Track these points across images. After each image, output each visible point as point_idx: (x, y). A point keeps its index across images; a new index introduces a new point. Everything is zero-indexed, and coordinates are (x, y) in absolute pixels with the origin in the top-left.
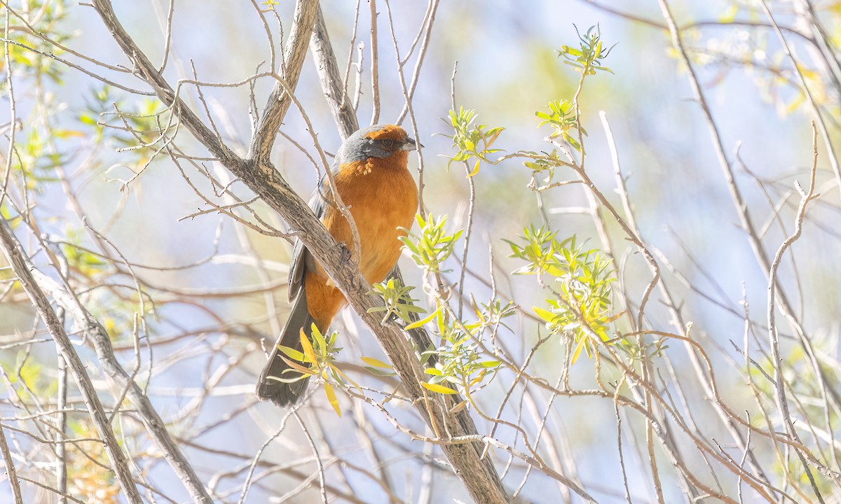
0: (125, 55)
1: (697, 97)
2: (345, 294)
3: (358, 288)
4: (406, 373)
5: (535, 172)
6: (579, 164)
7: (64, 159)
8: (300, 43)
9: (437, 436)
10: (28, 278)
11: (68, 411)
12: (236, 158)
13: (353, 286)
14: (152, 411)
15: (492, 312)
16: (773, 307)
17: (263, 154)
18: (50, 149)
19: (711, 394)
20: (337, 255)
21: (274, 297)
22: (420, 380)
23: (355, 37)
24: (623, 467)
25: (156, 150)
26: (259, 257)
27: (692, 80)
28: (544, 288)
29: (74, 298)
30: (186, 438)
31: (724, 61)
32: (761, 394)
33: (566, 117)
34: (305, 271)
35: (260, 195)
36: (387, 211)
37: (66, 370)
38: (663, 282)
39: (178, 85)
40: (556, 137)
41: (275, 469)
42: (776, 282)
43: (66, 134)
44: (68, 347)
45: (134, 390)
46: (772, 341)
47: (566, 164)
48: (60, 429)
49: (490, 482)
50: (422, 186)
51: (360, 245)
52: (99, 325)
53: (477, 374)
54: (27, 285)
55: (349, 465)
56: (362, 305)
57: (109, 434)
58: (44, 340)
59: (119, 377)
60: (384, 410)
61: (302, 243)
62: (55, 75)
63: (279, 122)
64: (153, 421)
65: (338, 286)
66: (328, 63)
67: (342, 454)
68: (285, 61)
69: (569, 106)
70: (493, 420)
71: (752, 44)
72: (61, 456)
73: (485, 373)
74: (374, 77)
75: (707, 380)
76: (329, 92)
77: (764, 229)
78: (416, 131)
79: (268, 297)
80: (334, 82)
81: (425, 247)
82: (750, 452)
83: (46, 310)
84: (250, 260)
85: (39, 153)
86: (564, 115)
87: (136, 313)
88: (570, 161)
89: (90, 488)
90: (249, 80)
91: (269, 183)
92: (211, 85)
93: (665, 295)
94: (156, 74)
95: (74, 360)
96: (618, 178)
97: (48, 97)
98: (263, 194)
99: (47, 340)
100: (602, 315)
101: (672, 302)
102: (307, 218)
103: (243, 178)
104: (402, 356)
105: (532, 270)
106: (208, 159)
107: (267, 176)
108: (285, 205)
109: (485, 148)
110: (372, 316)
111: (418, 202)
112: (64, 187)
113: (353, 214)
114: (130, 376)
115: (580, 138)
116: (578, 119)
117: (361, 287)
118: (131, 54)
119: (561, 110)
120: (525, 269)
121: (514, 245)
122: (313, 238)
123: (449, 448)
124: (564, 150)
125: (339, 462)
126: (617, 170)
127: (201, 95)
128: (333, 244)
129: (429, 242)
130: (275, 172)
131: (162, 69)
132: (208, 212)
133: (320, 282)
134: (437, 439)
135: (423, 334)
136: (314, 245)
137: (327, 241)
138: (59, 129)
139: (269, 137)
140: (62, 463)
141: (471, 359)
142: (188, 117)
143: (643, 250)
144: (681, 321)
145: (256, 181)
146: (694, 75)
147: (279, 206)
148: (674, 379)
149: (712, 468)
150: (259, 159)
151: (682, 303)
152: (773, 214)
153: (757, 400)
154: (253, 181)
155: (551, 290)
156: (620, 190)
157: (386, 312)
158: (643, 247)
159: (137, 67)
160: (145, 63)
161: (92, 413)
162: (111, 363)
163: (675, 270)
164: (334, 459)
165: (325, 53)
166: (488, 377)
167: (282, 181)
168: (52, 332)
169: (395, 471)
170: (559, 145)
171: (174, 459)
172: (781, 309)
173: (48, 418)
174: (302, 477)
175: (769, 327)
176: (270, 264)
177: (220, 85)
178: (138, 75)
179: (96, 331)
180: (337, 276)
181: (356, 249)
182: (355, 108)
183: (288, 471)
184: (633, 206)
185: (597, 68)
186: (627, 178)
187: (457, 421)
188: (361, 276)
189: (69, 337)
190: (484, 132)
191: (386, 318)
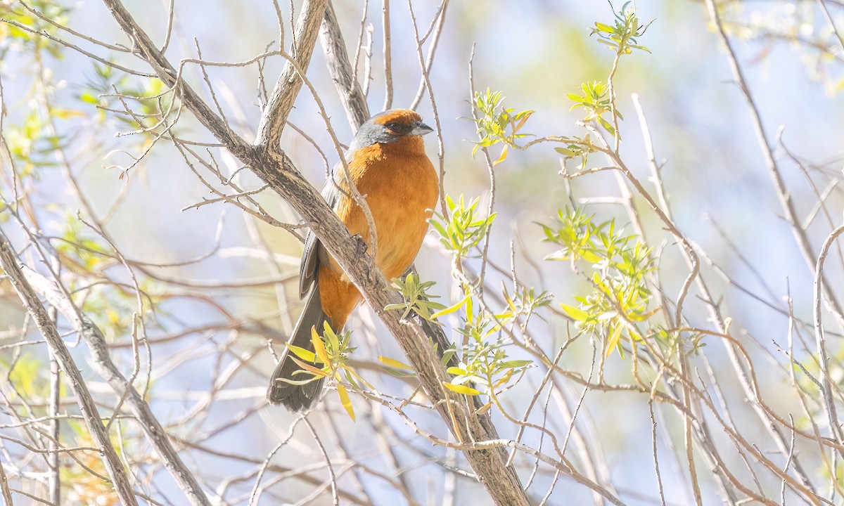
0: (124, 32)
1: (737, 78)
2: (360, 289)
3: (374, 283)
4: (426, 374)
5: (567, 158)
6: (614, 150)
7: (63, 142)
8: (312, 21)
9: (460, 440)
10: (18, 276)
11: (61, 418)
12: (244, 144)
13: (370, 281)
14: (151, 417)
15: (525, 301)
16: (819, 302)
17: (272, 140)
18: (49, 131)
19: (752, 396)
20: (352, 248)
21: (285, 290)
22: (442, 381)
23: (366, 18)
24: (659, 475)
25: (157, 135)
26: (270, 250)
27: (731, 61)
28: (578, 274)
29: (67, 297)
30: (193, 441)
31: (767, 36)
32: (806, 396)
33: (600, 100)
34: (317, 265)
35: (270, 183)
36: (405, 202)
37: (58, 374)
38: (700, 276)
39: (180, 65)
40: (589, 121)
41: (288, 474)
42: (822, 278)
43: (66, 114)
44: (62, 350)
45: (131, 395)
46: (818, 339)
47: (601, 149)
48: (53, 437)
49: (516, 491)
50: (443, 173)
51: (376, 237)
52: (94, 326)
53: (503, 374)
54: (17, 284)
55: (367, 470)
56: (379, 302)
57: (106, 442)
58: (35, 342)
59: (116, 381)
60: (402, 413)
61: (315, 235)
62: (54, 52)
63: (290, 106)
64: (152, 427)
65: (352, 280)
66: (337, 46)
67: (360, 459)
68: (296, 40)
69: (605, 87)
70: (520, 423)
71: (799, 18)
72: (54, 466)
73: (513, 373)
74: (387, 60)
75: (749, 382)
76: (337, 77)
77: (809, 219)
78: (436, 114)
79: (278, 289)
80: (343, 67)
81: (455, 231)
82: (794, 457)
83: (38, 311)
84: (261, 254)
85: (37, 135)
86: (597, 97)
87: (134, 313)
88: (604, 145)
89: (90, 494)
90: (257, 59)
91: (279, 171)
92: (216, 64)
93: (703, 291)
94: (158, 54)
95: (68, 364)
96: (652, 166)
97: (47, 73)
98: (273, 183)
99: (39, 342)
100: (640, 305)
101: (711, 298)
102: (320, 208)
103: (251, 165)
104: (422, 356)
105: (566, 255)
106: (213, 145)
107: (277, 163)
108: (297, 195)
109: (514, 132)
110: (390, 313)
111: (439, 191)
112: (64, 172)
113: (369, 204)
114: (129, 381)
115: (615, 122)
116: (613, 101)
117: (378, 282)
118: (131, 33)
119: (595, 92)
120: (559, 254)
121: (547, 228)
122: (327, 230)
123: (472, 454)
124: (597, 134)
125: (357, 465)
126: (651, 156)
127: (206, 75)
128: (347, 236)
129: (460, 225)
130: (285, 159)
131: (164, 49)
132: (213, 201)
133: (334, 277)
134: (459, 444)
135: (441, 335)
136: (326, 236)
137: (341, 232)
138: (58, 109)
139: (279, 122)
140: (55, 473)
141: (496, 357)
142: (191, 100)
143: (682, 241)
144: (720, 318)
145: (265, 169)
146: (733, 55)
147: (290, 195)
148: (713, 380)
149: (754, 474)
150: (268, 145)
151: (722, 298)
152: (818, 204)
153: (801, 402)
154: (261, 169)
155: (586, 276)
156: (654, 179)
157: (405, 309)
158: (682, 237)
159: (137, 46)
160: (146, 43)
161: (87, 420)
162: (107, 366)
163: (713, 264)
164: (351, 463)
165: (333, 36)
166: (515, 378)
167: (293, 169)
168: (45, 333)
169: (414, 478)
170: (592, 129)
171: (175, 468)
172: (827, 306)
173: (41, 425)
174: (317, 483)
175: (816, 324)
176: (281, 258)
177: (225, 65)
178: (139, 54)
179: (90, 332)
180: (352, 270)
181: (372, 241)
182: (365, 94)
183: (302, 477)
184: (668, 196)
185: (632, 46)
186: (662, 165)
187: (480, 425)
188: (378, 270)
189: (63, 339)
190: (512, 116)
191: (405, 315)
